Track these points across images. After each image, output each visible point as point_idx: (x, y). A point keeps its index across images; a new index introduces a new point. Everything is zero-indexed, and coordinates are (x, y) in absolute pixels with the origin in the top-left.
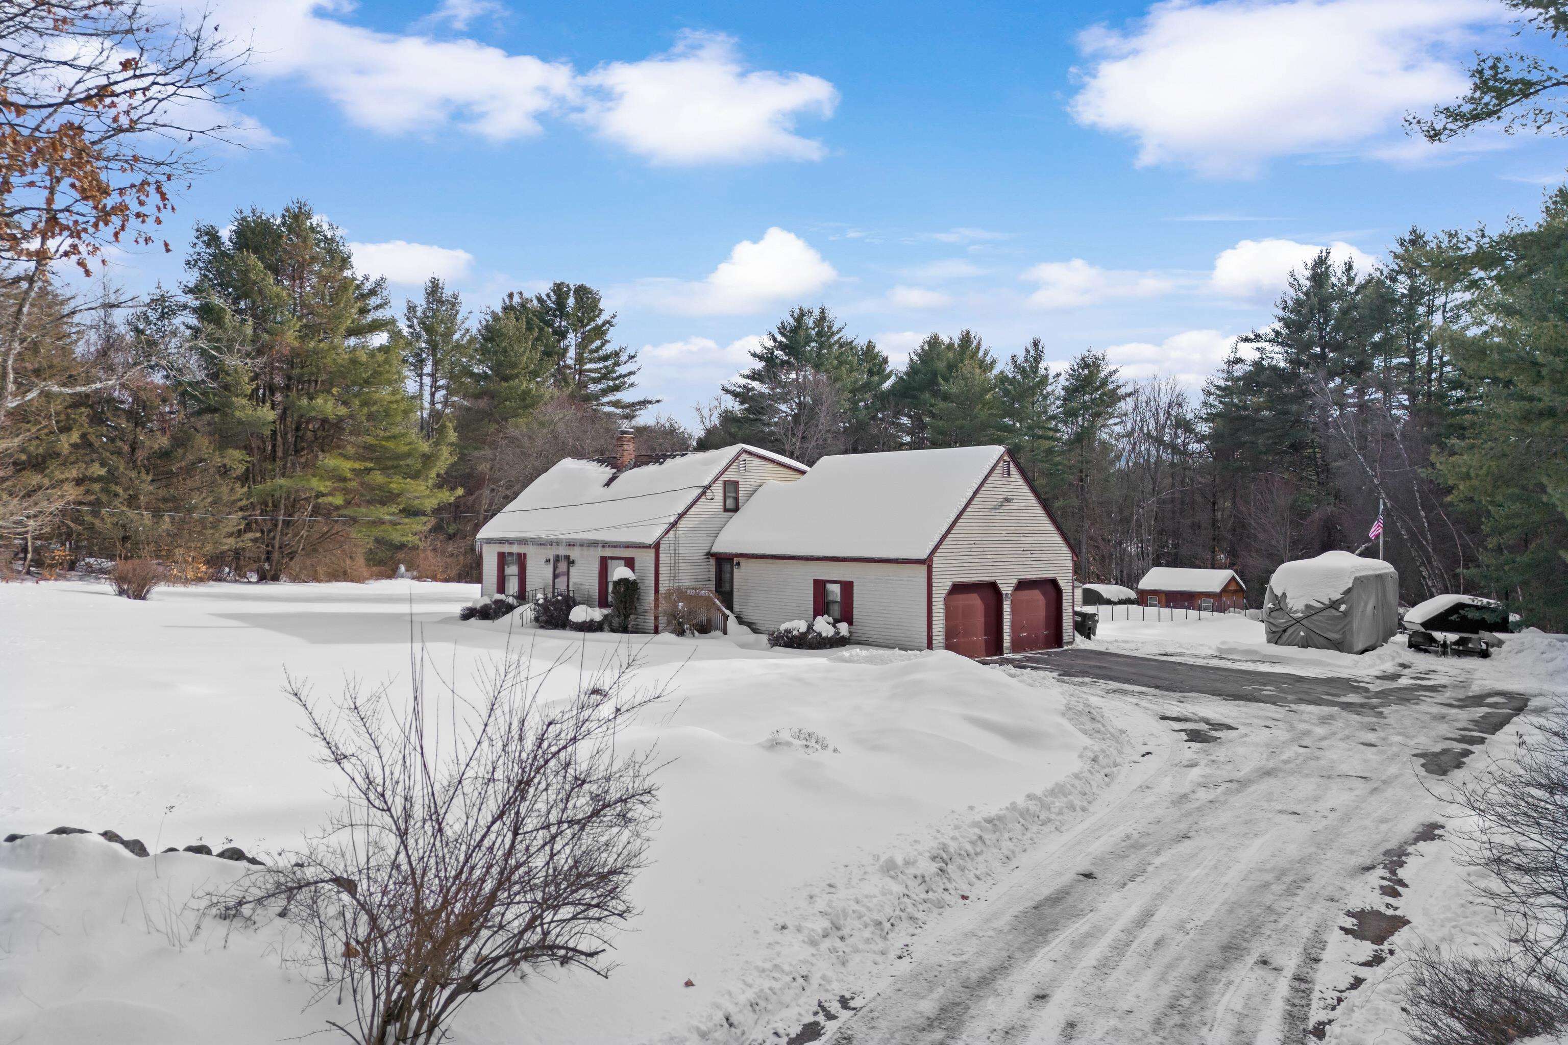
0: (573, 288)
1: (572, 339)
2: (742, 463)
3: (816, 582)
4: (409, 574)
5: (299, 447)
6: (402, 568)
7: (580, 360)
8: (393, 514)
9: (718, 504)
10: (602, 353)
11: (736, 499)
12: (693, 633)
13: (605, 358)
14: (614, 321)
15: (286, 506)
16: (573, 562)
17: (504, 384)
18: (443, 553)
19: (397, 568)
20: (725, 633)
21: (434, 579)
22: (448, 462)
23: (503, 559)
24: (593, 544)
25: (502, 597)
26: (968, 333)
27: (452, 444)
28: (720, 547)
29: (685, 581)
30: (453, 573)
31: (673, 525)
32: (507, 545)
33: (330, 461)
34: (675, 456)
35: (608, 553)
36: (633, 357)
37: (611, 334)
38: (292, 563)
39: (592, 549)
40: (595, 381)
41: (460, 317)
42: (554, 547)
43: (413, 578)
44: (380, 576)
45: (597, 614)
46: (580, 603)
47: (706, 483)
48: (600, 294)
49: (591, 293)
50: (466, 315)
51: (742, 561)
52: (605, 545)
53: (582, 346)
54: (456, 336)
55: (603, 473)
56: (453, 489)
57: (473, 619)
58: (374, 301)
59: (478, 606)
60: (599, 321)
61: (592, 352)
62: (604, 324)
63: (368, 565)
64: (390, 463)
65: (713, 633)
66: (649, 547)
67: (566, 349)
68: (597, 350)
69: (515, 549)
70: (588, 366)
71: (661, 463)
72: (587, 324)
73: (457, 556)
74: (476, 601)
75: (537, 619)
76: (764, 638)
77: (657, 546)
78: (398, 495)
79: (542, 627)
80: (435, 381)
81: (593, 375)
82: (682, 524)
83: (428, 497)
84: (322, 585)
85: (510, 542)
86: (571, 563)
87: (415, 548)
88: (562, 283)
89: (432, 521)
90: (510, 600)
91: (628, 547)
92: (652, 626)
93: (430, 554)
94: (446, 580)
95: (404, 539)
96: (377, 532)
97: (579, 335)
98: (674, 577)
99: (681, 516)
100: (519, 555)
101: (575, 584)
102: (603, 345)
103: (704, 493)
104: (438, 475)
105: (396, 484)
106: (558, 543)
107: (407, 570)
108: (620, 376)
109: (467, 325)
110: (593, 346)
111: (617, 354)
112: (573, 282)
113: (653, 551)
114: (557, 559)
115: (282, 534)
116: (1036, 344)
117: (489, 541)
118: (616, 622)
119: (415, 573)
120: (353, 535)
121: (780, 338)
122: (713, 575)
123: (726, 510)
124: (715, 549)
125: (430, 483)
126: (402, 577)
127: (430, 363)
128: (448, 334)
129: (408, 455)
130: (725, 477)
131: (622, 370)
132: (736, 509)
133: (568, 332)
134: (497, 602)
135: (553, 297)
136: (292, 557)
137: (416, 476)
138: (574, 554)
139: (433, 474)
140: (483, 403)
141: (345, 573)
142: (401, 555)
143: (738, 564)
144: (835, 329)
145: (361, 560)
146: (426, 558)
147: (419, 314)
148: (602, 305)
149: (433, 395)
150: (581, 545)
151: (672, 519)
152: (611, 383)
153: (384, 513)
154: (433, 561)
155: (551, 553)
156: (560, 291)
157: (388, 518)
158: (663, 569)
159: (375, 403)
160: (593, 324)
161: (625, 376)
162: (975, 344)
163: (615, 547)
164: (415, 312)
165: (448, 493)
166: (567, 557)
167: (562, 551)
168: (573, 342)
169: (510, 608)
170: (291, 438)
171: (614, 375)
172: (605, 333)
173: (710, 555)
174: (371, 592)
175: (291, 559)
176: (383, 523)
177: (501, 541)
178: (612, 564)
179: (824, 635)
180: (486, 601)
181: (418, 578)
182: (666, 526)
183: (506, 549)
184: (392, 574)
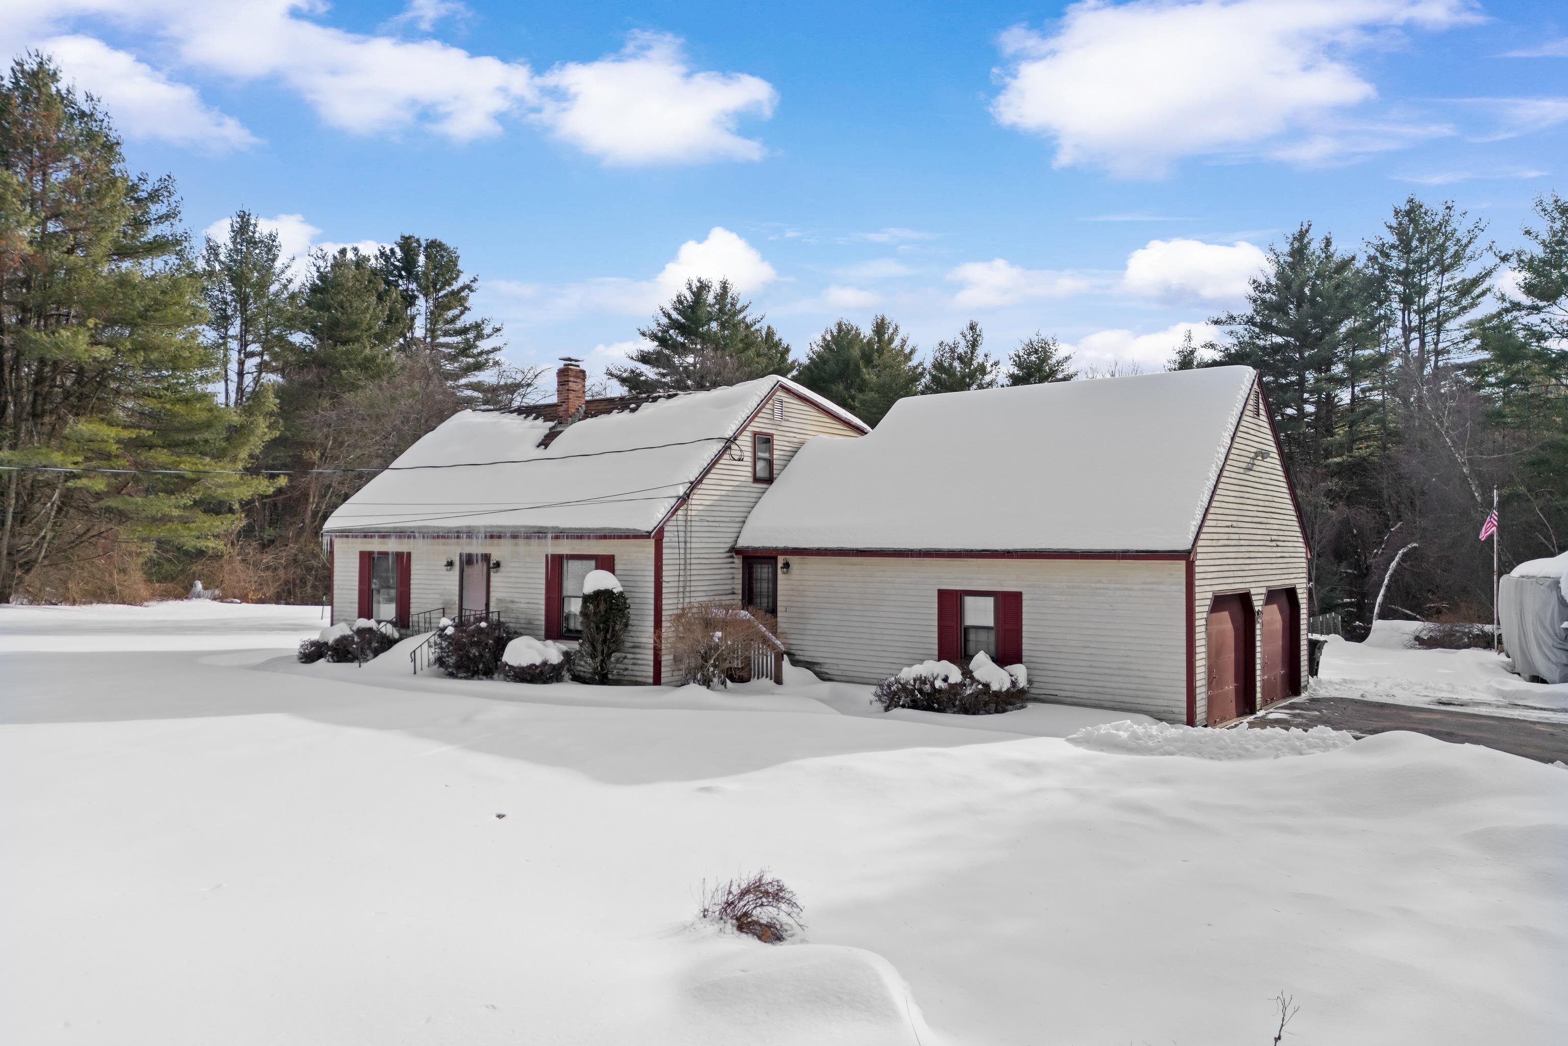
0: (424, 243)
1: (422, 305)
2: (777, 405)
3: (942, 594)
4: (209, 593)
5: (39, 409)
6: (199, 585)
7: (432, 331)
8: (185, 507)
9: (745, 471)
10: (459, 324)
11: (770, 463)
12: (723, 683)
13: (464, 331)
14: (475, 286)
15: (18, 494)
16: (498, 565)
17: (341, 348)
18: (256, 565)
19: (192, 585)
20: (779, 681)
21: (244, 599)
22: (267, 438)
23: (368, 561)
24: (539, 533)
25: (372, 623)
26: (883, 319)
27: (271, 414)
28: (750, 539)
29: (699, 596)
30: (271, 591)
31: (684, 499)
32: (376, 540)
33: (84, 427)
34: (655, 400)
35: (565, 548)
36: (498, 330)
37: (472, 300)
38: (27, 578)
39: (534, 542)
40: (452, 358)
41: (278, 265)
42: (464, 540)
43: (215, 599)
44: (165, 596)
45: (553, 652)
46: (517, 634)
47: (729, 434)
48: (459, 252)
49: (446, 250)
50: (286, 262)
51: (794, 560)
52: (560, 534)
53: (434, 317)
54: (274, 288)
55: (532, 427)
56: (272, 477)
57: (322, 661)
58: (157, 209)
59: (331, 640)
60: (456, 286)
61: (447, 322)
62: (462, 289)
63: (149, 580)
64: (182, 437)
65: (754, 683)
66: (647, 535)
67: (413, 318)
68: (453, 320)
69: (392, 546)
70: (442, 340)
71: (633, 410)
72: (442, 288)
73: (276, 569)
74: (324, 631)
75: (440, 661)
76: (868, 693)
77: (658, 536)
78: (193, 481)
79: (452, 675)
80: (244, 345)
81: (447, 351)
82: (696, 500)
83: (237, 485)
84: (76, 608)
85: (384, 535)
86: (492, 565)
87: (217, 556)
88: (410, 238)
89: (239, 522)
90: (388, 630)
91: (605, 537)
92: (650, 671)
93: (239, 566)
94: (261, 601)
95: (201, 544)
96: (161, 532)
97: (431, 301)
98: (684, 589)
99: (694, 485)
100: (399, 555)
101: (500, 601)
102: (462, 313)
103: (727, 448)
104: (251, 456)
105: (187, 466)
106: (470, 533)
107: (205, 588)
108: (481, 353)
109: (288, 274)
110: (450, 314)
111: (477, 326)
112: (424, 235)
113: (652, 542)
114: (468, 560)
115: (13, 535)
116: (972, 328)
117: (345, 533)
118: (586, 666)
119: (217, 592)
120: (123, 536)
121: (675, 315)
122: (739, 588)
123: (756, 480)
124: (742, 543)
125: (240, 466)
126: (199, 596)
127: (238, 322)
128: (263, 285)
129: (208, 425)
130: (755, 427)
131: (484, 345)
132: (770, 480)
133: (416, 297)
134: (361, 632)
135: (399, 253)
136: (28, 567)
137: (219, 455)
138: (497, 551)
139: (244, 454)
140: (309, 376)
141: (112, 591)
142: (196, 568)
143: (787, 565)
144: (738, 307)
145: (137, 576)
146: (233, 571)
147: (222, 258)
148: (461, 266)
149: (241, 363)
150: (515, 537)
151: (681, 491)
152: (471, 360)
153: (167, 505)
154: (243, 576)
155: (455, 551)
156: (407, 244)
157: (176, 513)
158: (668, 574)
159: (157, 348)
160: (448, 289)
161: (488, 352)
162: (891, 331)
163: (581, 537)
164: (217, 255)
165: (266, 482)
166: (486, 558)
167: (477, 548)
168: (423, 310)
169: (387, 643)
170: (26, 398)
171: (475, 351)
172: (465, 299)
173: (734, 551)
174: (149, 618)
175: (28, 571)
176: (171, 519)
177: (367, 534)
178: (572, 568)
179: (995, 687)
180: (342, 630)
181: (222, 599)
182: (673, 501)
183: (375, 546)
184: (185, 593)
